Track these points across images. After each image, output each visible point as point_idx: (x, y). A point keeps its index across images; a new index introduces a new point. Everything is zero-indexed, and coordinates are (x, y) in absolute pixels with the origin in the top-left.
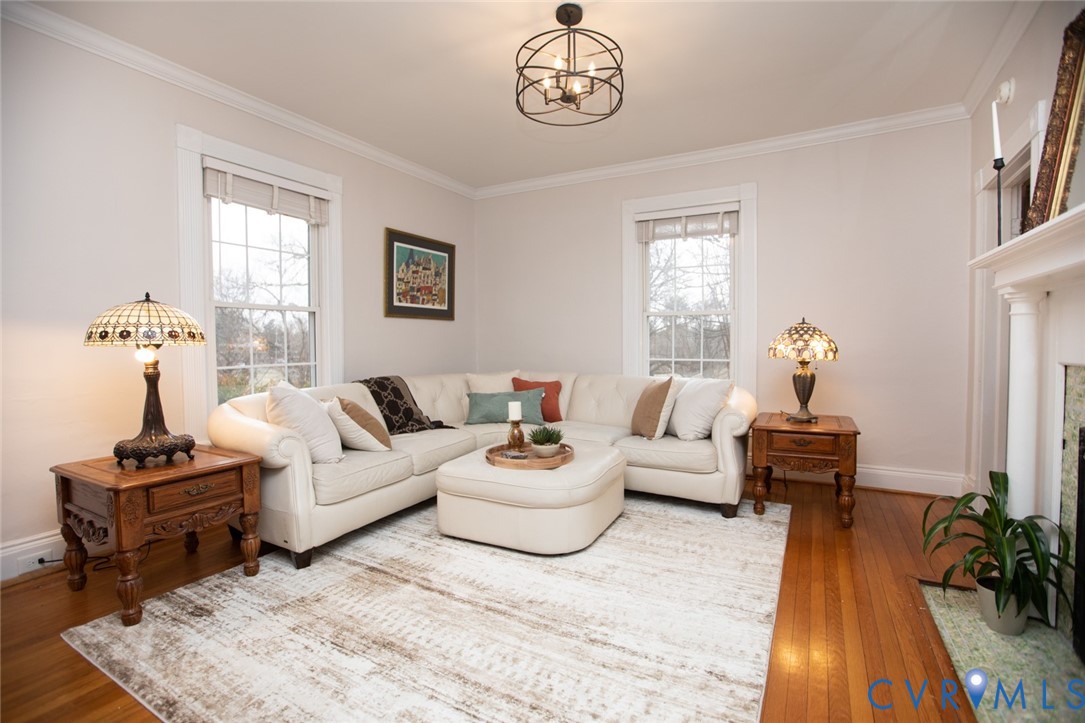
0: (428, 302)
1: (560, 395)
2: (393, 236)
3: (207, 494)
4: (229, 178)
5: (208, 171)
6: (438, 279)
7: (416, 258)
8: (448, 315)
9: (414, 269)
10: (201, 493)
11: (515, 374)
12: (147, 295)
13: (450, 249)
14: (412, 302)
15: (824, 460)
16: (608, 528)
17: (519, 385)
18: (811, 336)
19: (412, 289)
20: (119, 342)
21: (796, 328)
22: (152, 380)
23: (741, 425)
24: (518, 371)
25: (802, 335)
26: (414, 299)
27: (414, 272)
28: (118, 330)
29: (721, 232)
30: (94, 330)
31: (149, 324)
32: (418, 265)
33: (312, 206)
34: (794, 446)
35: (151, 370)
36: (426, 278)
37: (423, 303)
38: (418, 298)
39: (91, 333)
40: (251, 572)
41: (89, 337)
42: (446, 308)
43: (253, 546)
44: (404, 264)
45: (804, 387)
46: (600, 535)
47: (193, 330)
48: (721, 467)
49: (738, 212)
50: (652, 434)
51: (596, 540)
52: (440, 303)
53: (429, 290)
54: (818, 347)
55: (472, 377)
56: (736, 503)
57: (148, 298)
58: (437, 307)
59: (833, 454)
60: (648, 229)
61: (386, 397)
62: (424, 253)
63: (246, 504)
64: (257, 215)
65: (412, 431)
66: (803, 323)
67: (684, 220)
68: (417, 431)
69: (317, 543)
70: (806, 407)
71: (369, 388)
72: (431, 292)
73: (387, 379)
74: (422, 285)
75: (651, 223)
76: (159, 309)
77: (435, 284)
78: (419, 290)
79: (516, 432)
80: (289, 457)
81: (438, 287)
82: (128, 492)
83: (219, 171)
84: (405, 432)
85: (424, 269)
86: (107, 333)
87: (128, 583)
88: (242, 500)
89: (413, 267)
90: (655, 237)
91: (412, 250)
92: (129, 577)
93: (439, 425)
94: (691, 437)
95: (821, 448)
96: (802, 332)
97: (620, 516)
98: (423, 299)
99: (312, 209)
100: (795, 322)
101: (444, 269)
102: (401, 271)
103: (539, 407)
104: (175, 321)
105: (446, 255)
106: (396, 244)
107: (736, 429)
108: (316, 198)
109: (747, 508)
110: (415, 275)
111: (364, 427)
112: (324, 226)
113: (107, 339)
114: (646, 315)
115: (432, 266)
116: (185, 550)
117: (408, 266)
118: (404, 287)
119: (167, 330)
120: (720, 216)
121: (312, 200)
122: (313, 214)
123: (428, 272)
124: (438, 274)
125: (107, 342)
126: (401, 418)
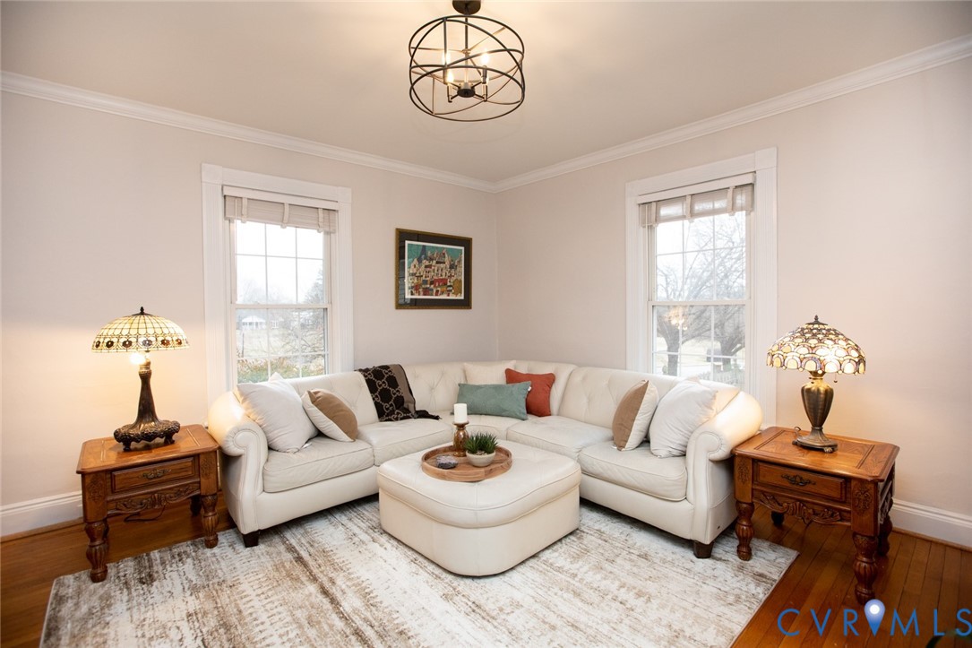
0: (442, 293)
1: (554, 386)
2: (403, 236)
3: (164, 478)
4: (245, 202)
5: (227, 198)
6: (453, 271)
7: (429, 254)
8: (466, 303)
9: (427, 263)
10: (158, 477)
11: (511, 365)
12: (142, 309)
13: (466, 243)
14: (424, 295)
15: (828, 508)
16: (547, 548)
17: (512, 377)
18: (820, 341)
19: (425, 282)
20: (123, 350)
21: (803, 329)
22: (145, 378)
23: (719, 448)
24: (513, 362)
25: (807, 339)
26: (426, 292)
27: (426, 267)
28: (122, 340)
29: (733, 209)
30: (101, 340)
31: (147, 334)
32: (431, 259)
33: (323, 217)
34: (786, 483)
35: (144, 370)
36: (440, 271)
37: (436, 295)
38: (432, 290)
39: (99, 342)
40: (211, 544)
41: (97, 346)
42: (462, 298)
43: (210, 523)
44: (416, 260)
45: (818, 406)
46: (534, 556)
47: (180, 338)
48: (690, 496)
49: (752, 185)
50: (622, 444)
51: (523, 562)
52: (456, 294)
53: (444, 282)
54: (832, 355)
55: (469, 366)
56: (708, 543)
57: (142, 312)
58: (452, 297)
59: (843, 503)
60: (650, 212)
61: (380, 386)
62: (437, 248)
63: (202, 488)
64: (274, 230)
65: (397, 419)
66: (817, 322)
67: (689, 199)
68: (402, 419)
69: (263, 526)
70: (821, 430)
71: (365, 376)
72: (445, 284)
73: (386, 367)
74: (435, 278)
75: (654, 204)
76: (153, 321)
77: (451, 276)
78: (432, 283)
79: (461, 433)
80: (246, 447)
81: (453, 279)
82: (92, 476)
83: (236, 197)
84: (390, 420)
85: (437, 263)
86: (112, 343)
87: (97, 548)
88: (199, 482)
89: (426, 262)
90: (658, 219)
91: (424, 246)
92: (97, 543)
93: (423, 414)
94: (663, 452)
95: (825, 491)
96: (808, 336)
97: (571, 534)
98: (437, 291)
99: (321, 220)
100: (804, 320)
101: (459, 262)
102: (412, 267)
103: (524, 400)
104: (166, 331)
105: (463, 248)
106: (407, 242)
107: (713, 451)
108: (324, 209)
109: (728, 550)
110: (428, 269)
111: (331, 418)
112: (334, 233)
113: (112, 348)
114: (651, 304)
115: (447, 259)
116: (190, 512)
117: (420, 261)
118: (416, 281)
119: (160, 339)
120: (730, 191)
121: (320, 211)
122: (321, 224)
123: (442, 265)
124: (452, 267)
125: (112, 350)
126: (391, 405)
